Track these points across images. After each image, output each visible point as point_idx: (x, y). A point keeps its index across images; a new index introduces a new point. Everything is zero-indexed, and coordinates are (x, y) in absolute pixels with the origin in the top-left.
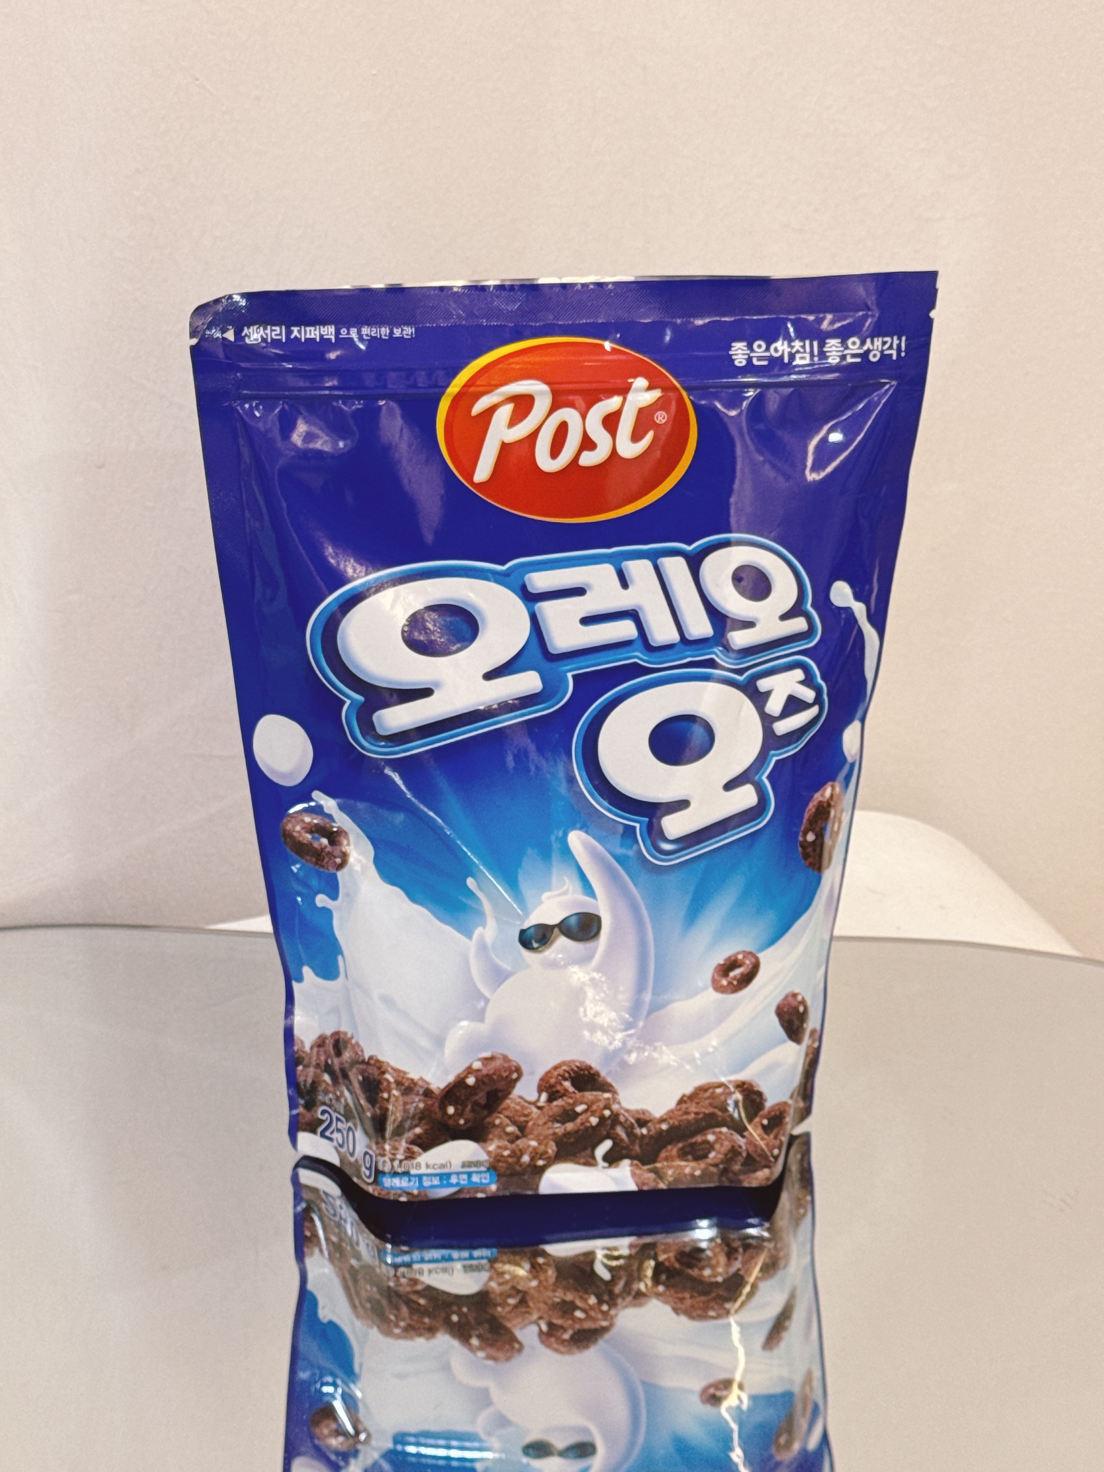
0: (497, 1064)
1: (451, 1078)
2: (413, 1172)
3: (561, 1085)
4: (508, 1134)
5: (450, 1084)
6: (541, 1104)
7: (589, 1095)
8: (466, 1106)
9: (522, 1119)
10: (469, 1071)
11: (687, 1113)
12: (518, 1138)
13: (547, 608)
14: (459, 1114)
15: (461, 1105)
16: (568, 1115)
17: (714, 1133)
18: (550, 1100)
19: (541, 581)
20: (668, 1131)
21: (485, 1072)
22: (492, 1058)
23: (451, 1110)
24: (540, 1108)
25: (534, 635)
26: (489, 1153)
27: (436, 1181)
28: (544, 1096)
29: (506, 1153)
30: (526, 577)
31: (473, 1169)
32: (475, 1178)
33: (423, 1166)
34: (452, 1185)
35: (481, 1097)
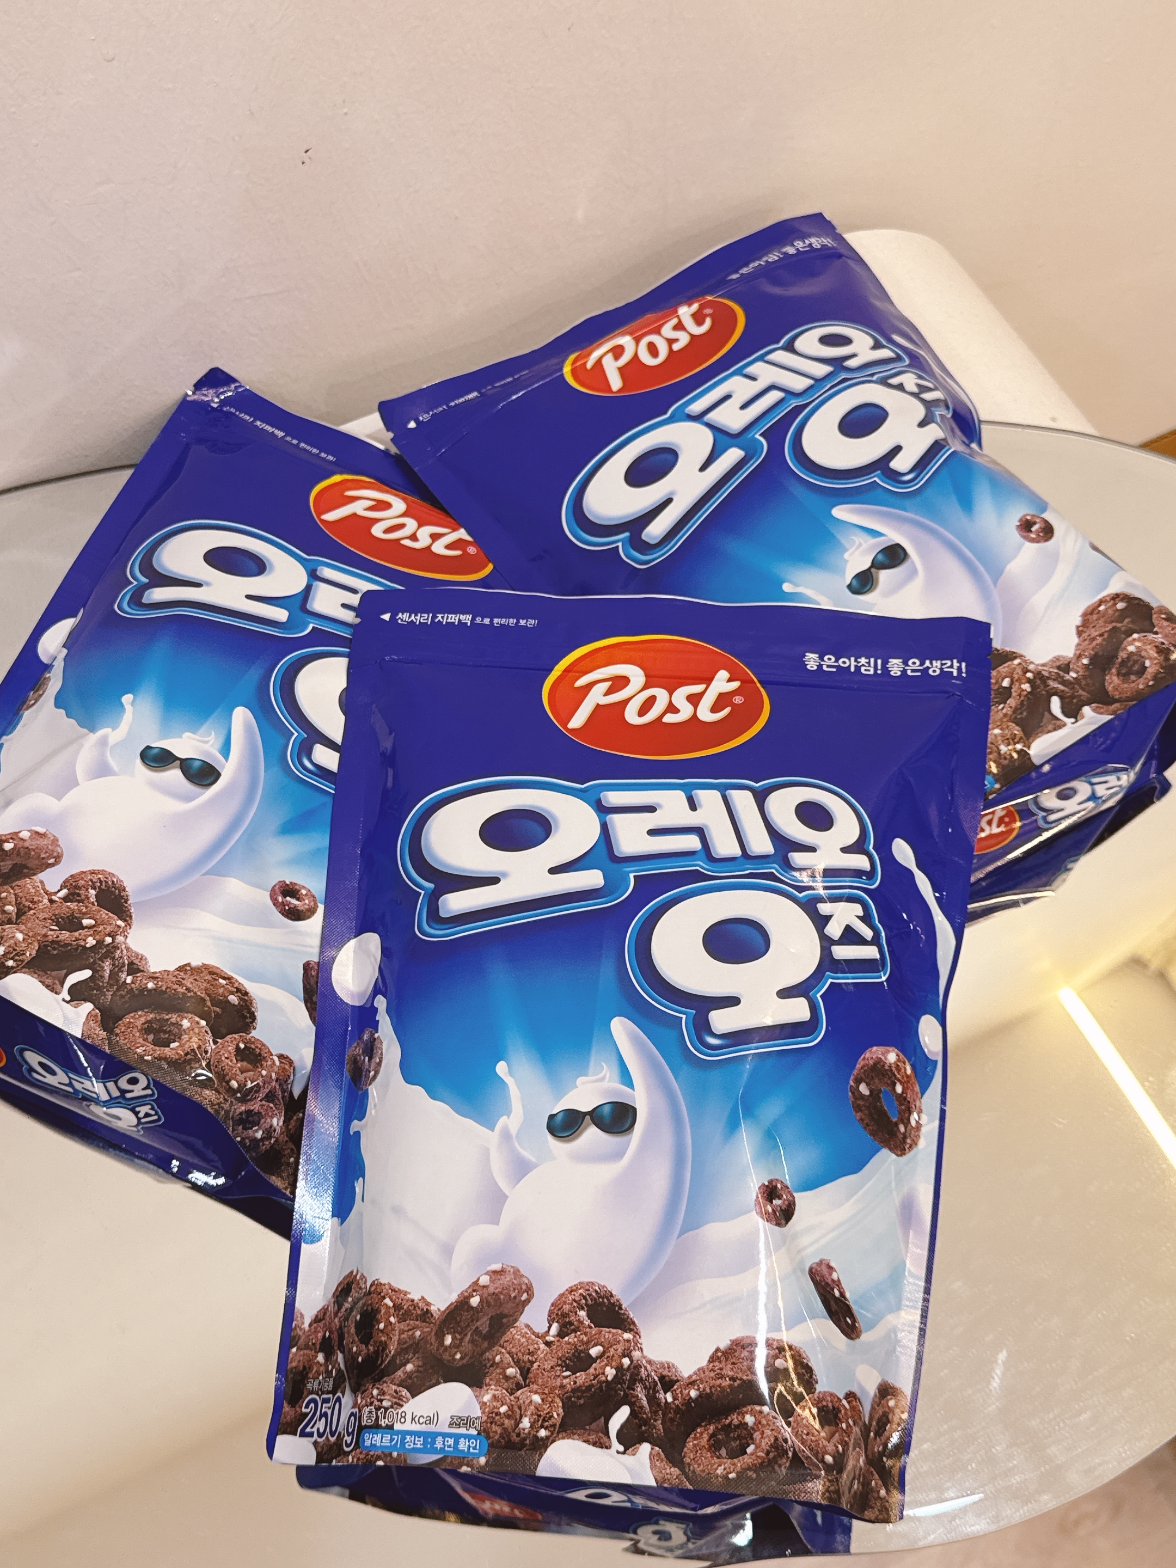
0: (506, 1279)
1: (454, 1297)
2: (397, 1427)
3: (576, 1313)
4: (507, 1378)
5: (452, 1304)
6: (549, 1338)
7: (607, 1333)
8: (466, 1335)
9: (526, 1358)
10: (475, 1287)
11: (721, 1377)
12: (519, 1387)
13: (617, 820)
14: (456, 1346)
15: (460, 1334)
16: (580, 1361)
17: (752, 1413)
18: (561, 1334)
19: (614, 798)
20: (696, 1400)
21: (491, 1290)
22: (501, 1272)
23: (448, 1340)
24: (548, 1344)
25: (603, 840)
26: (483, 1405)
27: (419, 1443)
28: (555, 1328)
29: (503, 1409)
30: (602, 795)
31: (462, 1431)
32: (463, 1445)
33: (409, 1418)
34: (436, 1451)
35: (483, 1324)
